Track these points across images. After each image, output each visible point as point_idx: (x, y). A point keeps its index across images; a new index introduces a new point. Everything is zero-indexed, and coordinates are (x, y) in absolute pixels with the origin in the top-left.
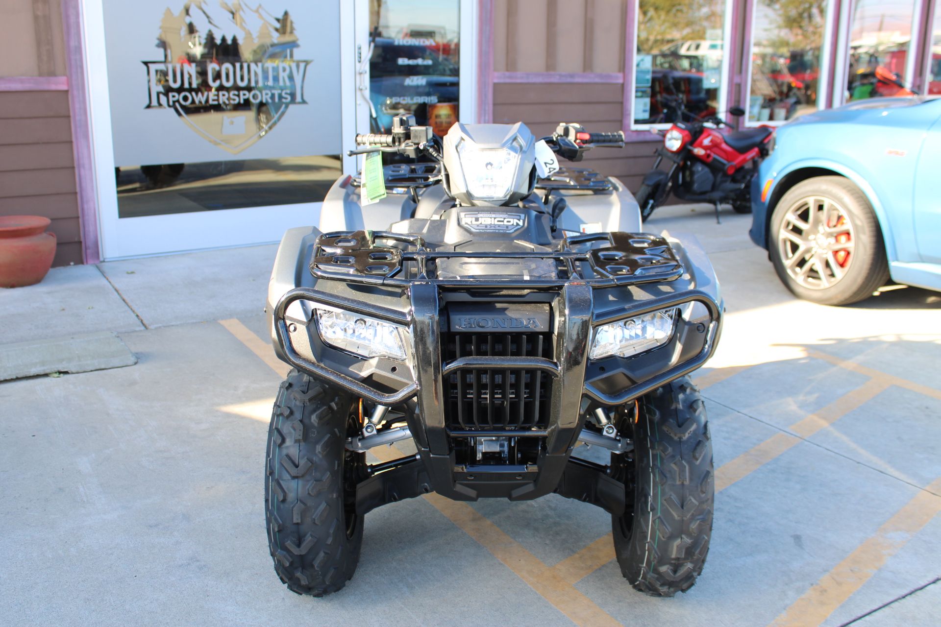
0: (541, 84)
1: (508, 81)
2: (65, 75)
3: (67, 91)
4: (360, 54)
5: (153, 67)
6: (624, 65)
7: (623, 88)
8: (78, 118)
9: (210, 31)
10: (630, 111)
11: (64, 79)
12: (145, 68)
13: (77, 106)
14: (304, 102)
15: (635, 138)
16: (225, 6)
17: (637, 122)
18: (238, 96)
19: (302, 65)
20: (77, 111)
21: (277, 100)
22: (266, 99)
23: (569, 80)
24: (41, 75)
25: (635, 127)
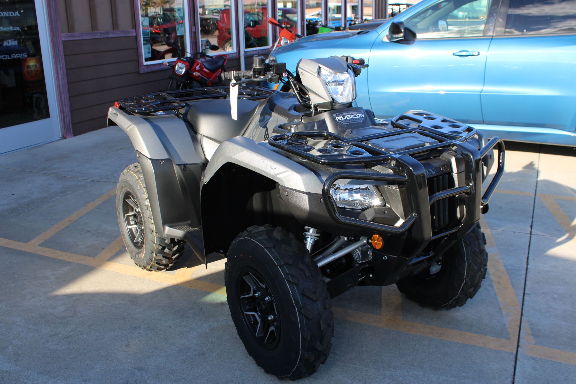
0: (90, 39)
1: (71, 39)
6: (135, 24)
7: (136, 39)
10: (142, 53)
15: (146, 70)
17: (147, 60)
23: (106, 36)
25: (145, 63)
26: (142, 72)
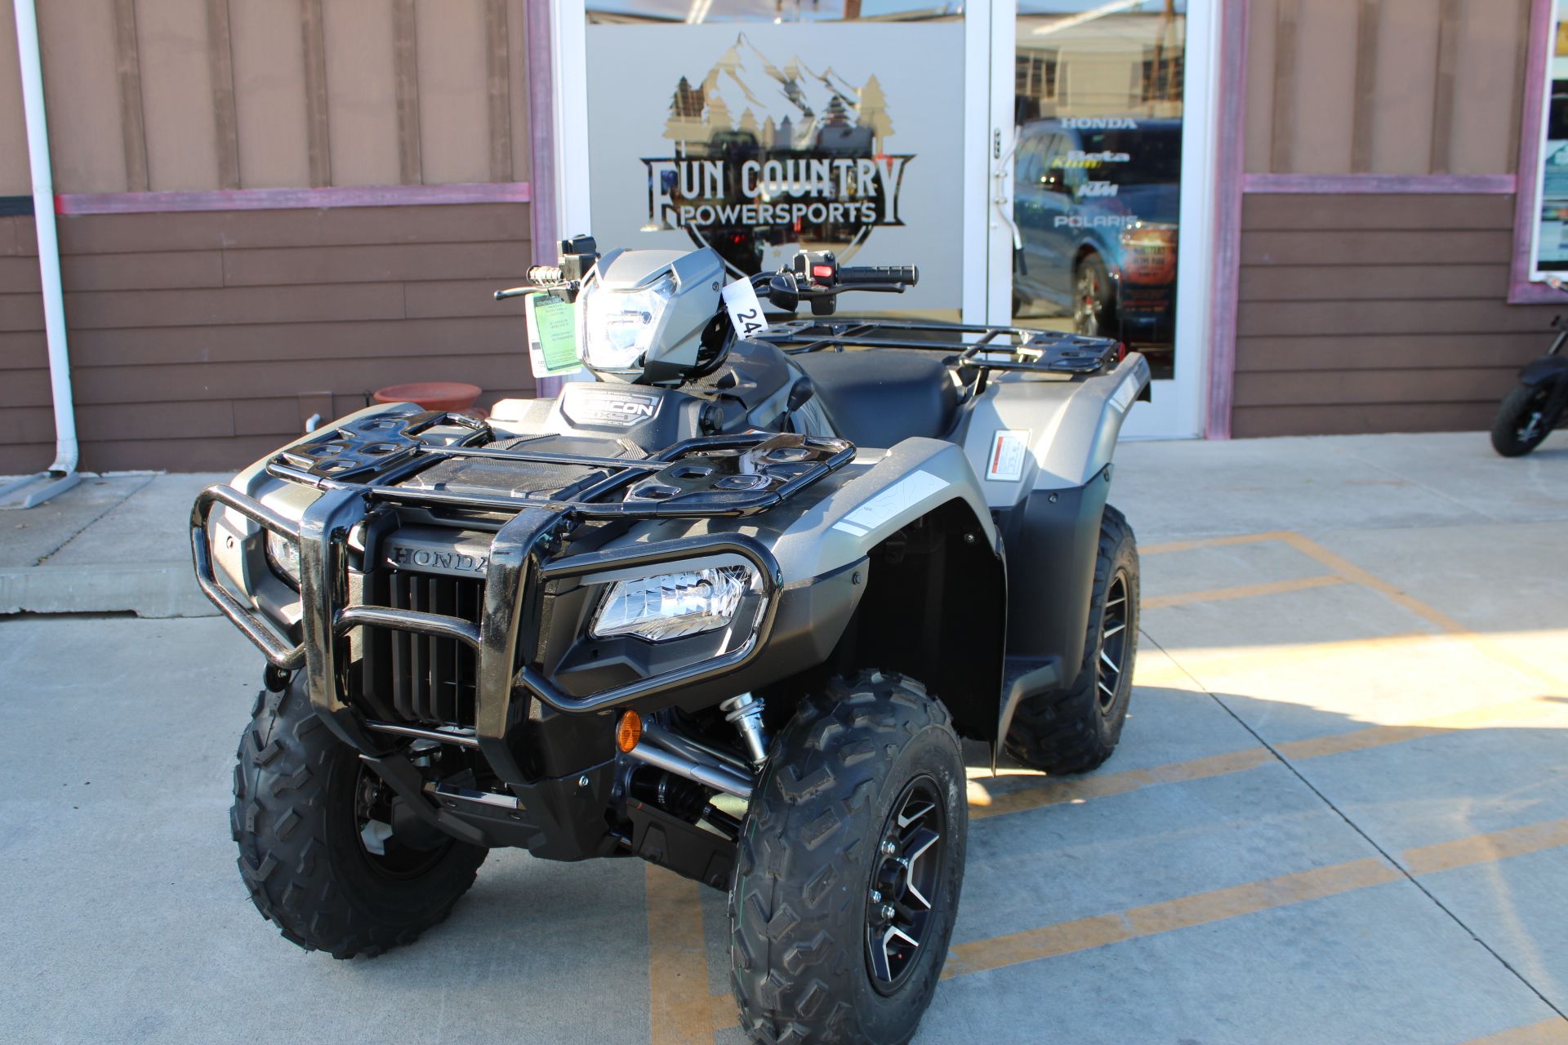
0: (1339, 194)
1: (1272, 189)
2: (526, 180)
3: (528, 204)
4: (999, 144)
5: (658, 168)
6: (1518, 159)
7: (1514, 204)
8: (541, 243)
9: (748, 109)
10: (1530, 246)
11: (524, 186)
12: (645, 168)
13: (541, 225)
14: (898, 223)
15: (1537, 296)
16: (771, 71)
17: (1543, 266)
18: (790, 211)
19: (897, 163)
20: (540, 232)
21: (852, 219)
22: (835, 217)
23: (1398, 188)
24: (493, 180)
25: (1536, 276)
26: (1517, 300)
